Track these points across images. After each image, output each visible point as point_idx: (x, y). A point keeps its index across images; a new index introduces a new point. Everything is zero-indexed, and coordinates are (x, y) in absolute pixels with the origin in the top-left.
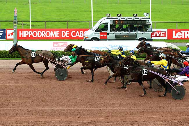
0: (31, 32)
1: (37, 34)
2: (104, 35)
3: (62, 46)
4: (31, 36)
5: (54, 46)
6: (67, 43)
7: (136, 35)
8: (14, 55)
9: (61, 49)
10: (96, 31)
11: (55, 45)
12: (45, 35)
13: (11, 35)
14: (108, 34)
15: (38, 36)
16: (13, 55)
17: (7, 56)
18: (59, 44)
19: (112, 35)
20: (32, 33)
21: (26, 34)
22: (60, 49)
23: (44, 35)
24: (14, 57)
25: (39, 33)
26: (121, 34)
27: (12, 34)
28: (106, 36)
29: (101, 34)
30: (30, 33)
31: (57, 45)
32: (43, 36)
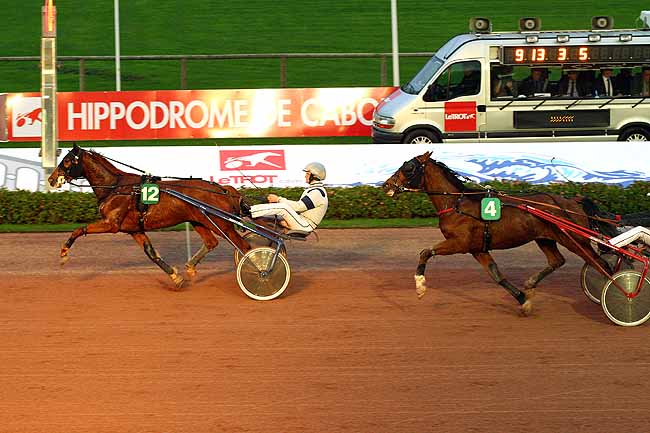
0: (120, 105)
1: (150, 115)
2: (464, 116)
3: (260, 166)
4: (122, 123)
5: (223, 168)
6: (282, 152)
7: (609, 110)
8: (45, 212)
9: (257, 179)
10: (427, 98)
11: (232, 163)
12: (183, 118)
13: (28, 120)
14: (482, 109)
15: (154, 126)
16: (42, 210)
17: (16, 216)
18: (247, 158)
19: (500, 114)
20: (127, 113)
21: (99, 117)
22: (252, 179)
23: (177, 117)
24: (45, 220)
25: (158, 109)
26: (539, 109)
27: (34, 115)
28: (471, 116)
29: (449, 109)
30: (118, 111)
31: (238, 164)
32: (172, 126)
